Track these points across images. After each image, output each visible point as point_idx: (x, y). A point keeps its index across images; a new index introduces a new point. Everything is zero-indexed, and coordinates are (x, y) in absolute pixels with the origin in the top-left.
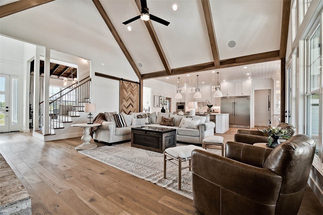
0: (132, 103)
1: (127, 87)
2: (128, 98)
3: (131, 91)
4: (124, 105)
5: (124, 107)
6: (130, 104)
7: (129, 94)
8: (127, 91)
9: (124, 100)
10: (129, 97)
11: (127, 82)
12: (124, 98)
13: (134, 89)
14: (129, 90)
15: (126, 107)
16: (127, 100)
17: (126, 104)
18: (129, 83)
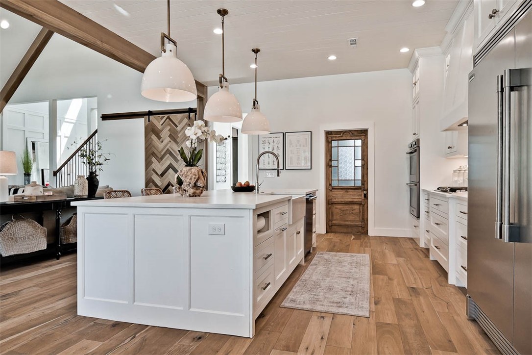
0: (175, 164)
1: (160, 127)
2: (162, 154)
3: (170, 136)
4: (154, 170)
5: (155, 175)
6: (170, 166)
7: (165, 142)
8: (159, 137)
9: (154, 159)
10: (165, 150)
11: (161, 116)
12: (154, 154)
13: (179, 129)
14: (165, 134)
15: (160, 174)
16: (162, 158)
17: (159, 167)
18: (167, 115)
